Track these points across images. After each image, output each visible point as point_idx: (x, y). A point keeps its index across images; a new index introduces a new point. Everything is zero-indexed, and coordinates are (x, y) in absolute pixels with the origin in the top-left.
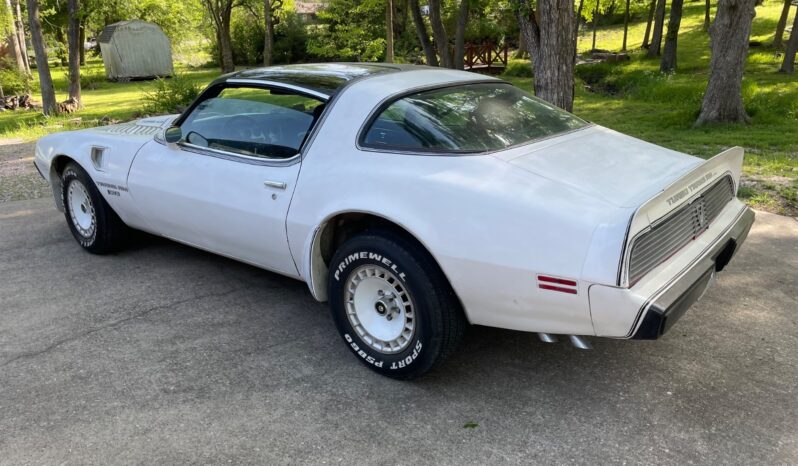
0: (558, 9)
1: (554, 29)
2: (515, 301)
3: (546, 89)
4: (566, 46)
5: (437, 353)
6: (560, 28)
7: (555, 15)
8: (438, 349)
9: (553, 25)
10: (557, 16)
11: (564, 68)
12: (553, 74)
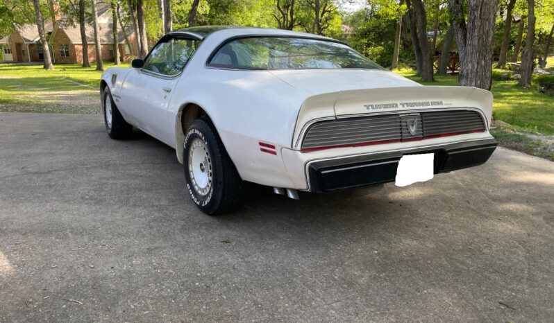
0: (480, 18)
1: (476, 34)
2: (254, 162)
3: (467, 78)
4: (486, 46)
5: (220, 196)
6: (481, 32)
7: (478, 23)
8: (220, 193)
9: (476, 30)
10: (479, 24)
11: (483, 62)
12: (473, 66)
